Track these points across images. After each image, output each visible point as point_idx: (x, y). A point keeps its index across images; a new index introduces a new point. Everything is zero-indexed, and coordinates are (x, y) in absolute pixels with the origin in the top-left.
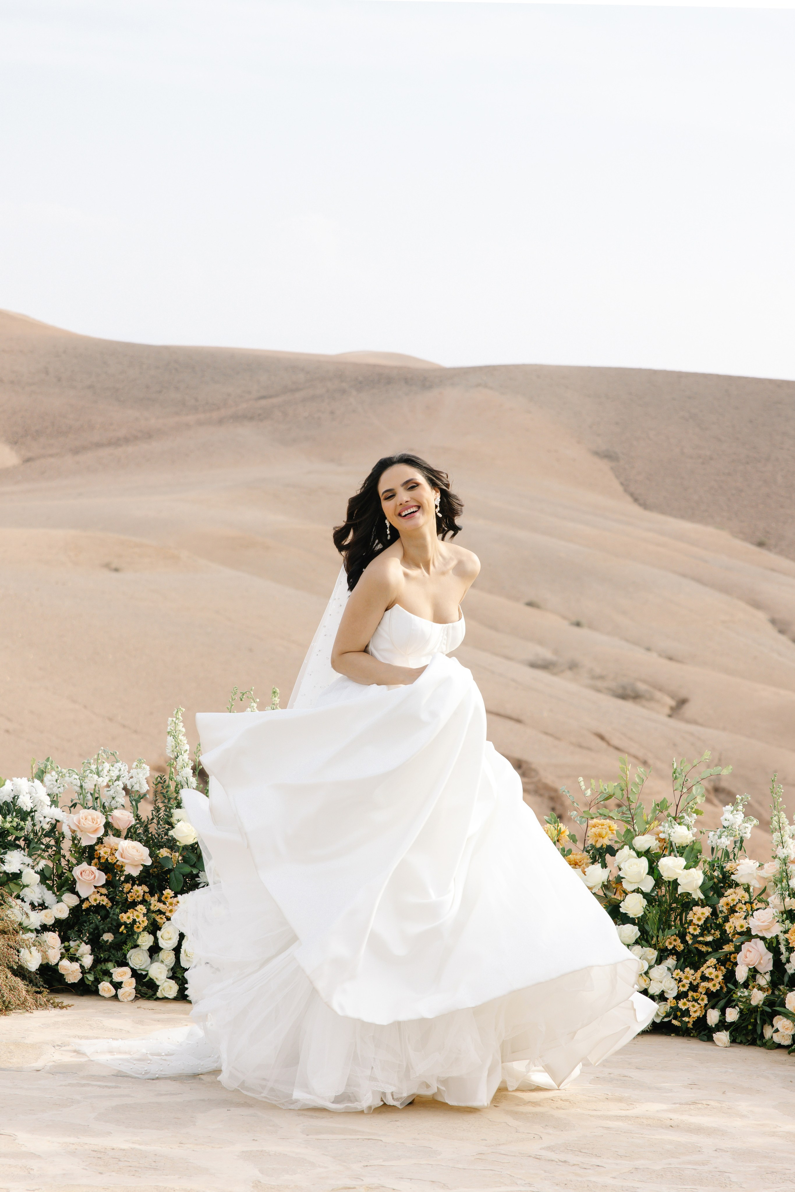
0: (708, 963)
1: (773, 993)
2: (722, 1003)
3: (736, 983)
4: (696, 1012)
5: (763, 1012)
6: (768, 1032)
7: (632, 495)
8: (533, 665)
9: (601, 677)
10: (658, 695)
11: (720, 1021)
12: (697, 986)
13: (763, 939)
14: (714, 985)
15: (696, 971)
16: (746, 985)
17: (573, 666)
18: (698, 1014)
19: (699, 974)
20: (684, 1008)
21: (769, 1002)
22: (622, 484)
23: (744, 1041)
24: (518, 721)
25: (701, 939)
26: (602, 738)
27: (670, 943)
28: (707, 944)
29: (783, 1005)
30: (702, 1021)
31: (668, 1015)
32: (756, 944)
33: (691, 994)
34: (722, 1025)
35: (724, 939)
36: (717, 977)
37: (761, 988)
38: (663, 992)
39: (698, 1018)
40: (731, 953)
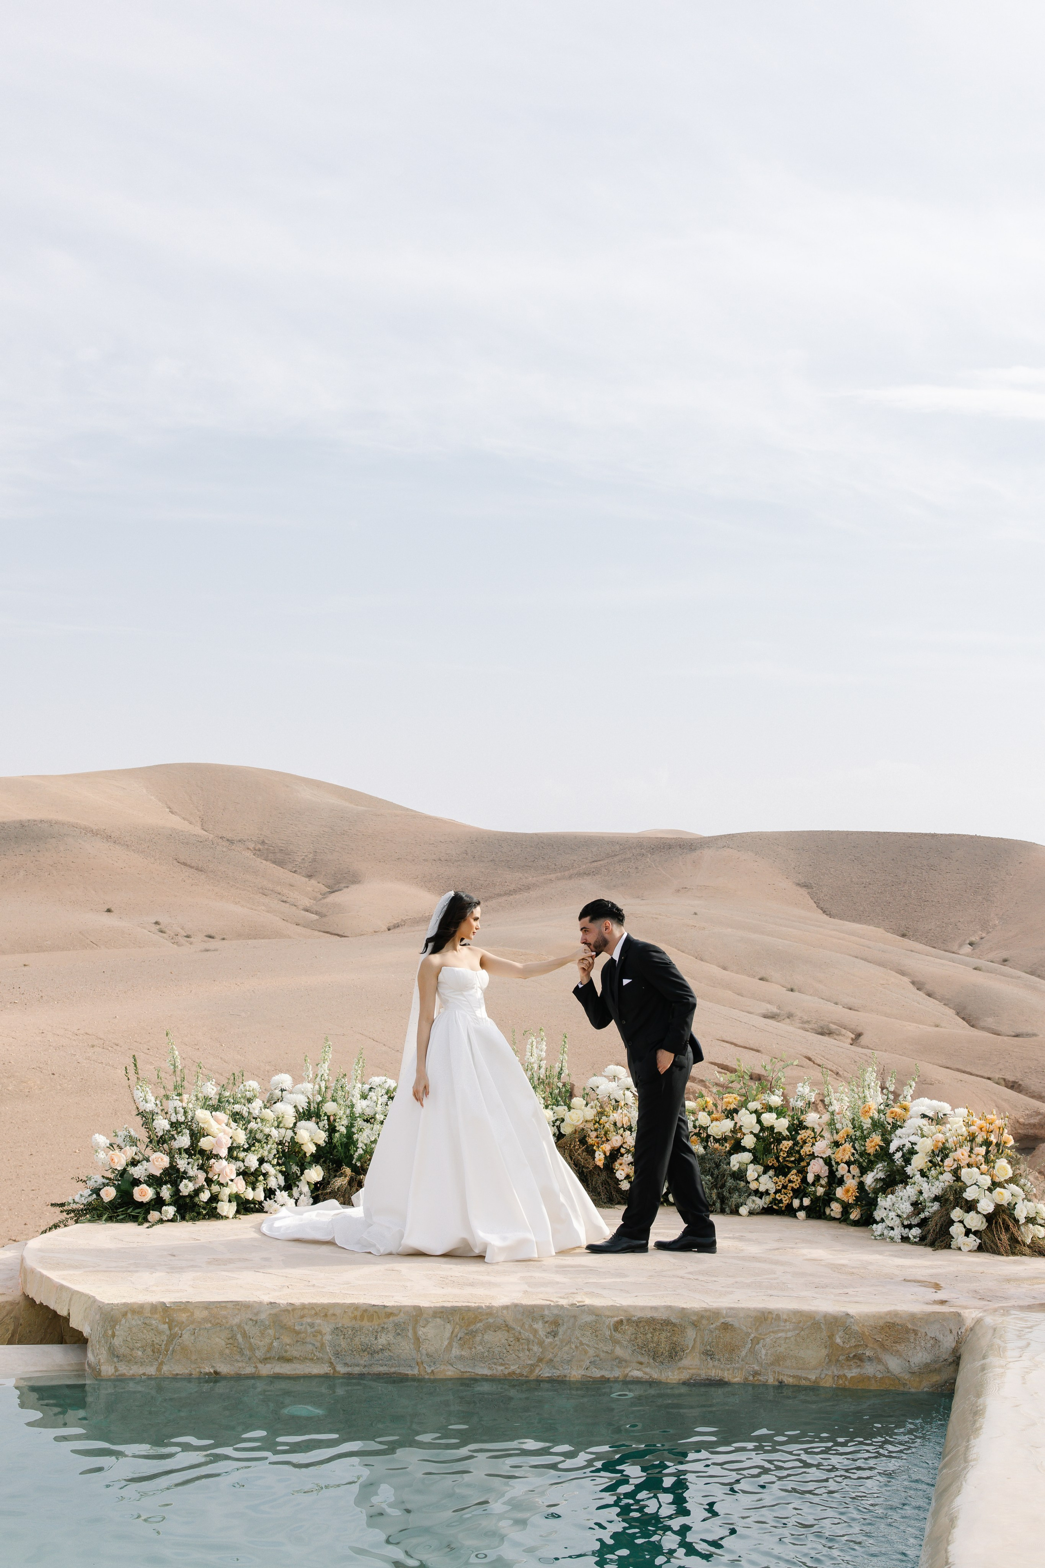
0: (792, 1173)
1: (829, 1189)
2: (801, 1195)
3: (808, 1184)
4: (786, 1201)
5: (824, 1199)
6: (828, 1211)
7: (822, 909)
8: (765, 1016)
9: (808, 1022)
10: (844, 1031)
11: (800, 1205)
12: (787, 1185)
13: (821, 1157)
14: (796, 1185)
15: (785, 1178)
16: (813, 1184)
17: (790, 1016)
18: (787, 1202)
19: (787, 1179)
20: (779, 1199)
21: (826, 1193)
22: (815, 902)
23: (815, 1216)
24: (758, 1051)
25: (787, 1159)
26: (810, 1059)
27: (771, 1162)
28: (792, 1162)
29: (835, 1194)
30: (790, 1205)
31: (771, 1203)
32: (818, 1160)
33: (783, 1190)
34: (801, 1208)
35: (801, 1159)
36: (797, 1180)
37: (822, 1186)
38: (767, 1190)
39: (788, 1203)
40: (805, 1167)
